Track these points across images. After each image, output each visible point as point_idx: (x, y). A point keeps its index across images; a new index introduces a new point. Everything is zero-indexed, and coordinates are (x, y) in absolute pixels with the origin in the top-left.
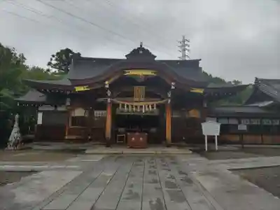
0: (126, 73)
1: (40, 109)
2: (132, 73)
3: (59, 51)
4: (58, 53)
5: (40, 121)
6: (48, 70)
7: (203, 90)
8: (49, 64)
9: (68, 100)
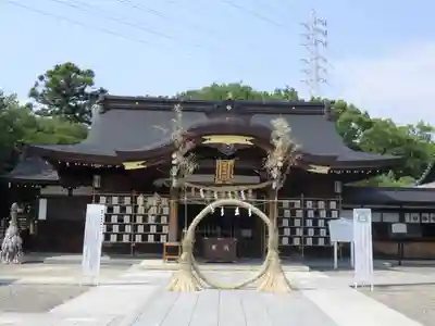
0: (205, 140)
1: (43, 192)
2: (214, 140)
3: (53, 69)
4: (50, 74)
5: (42, 215)
6: (29, 106)
7: (328, 168)
8: (33, 94)
9: (97, 177)
